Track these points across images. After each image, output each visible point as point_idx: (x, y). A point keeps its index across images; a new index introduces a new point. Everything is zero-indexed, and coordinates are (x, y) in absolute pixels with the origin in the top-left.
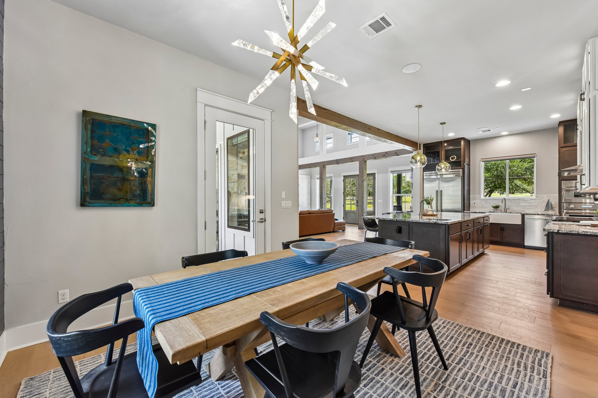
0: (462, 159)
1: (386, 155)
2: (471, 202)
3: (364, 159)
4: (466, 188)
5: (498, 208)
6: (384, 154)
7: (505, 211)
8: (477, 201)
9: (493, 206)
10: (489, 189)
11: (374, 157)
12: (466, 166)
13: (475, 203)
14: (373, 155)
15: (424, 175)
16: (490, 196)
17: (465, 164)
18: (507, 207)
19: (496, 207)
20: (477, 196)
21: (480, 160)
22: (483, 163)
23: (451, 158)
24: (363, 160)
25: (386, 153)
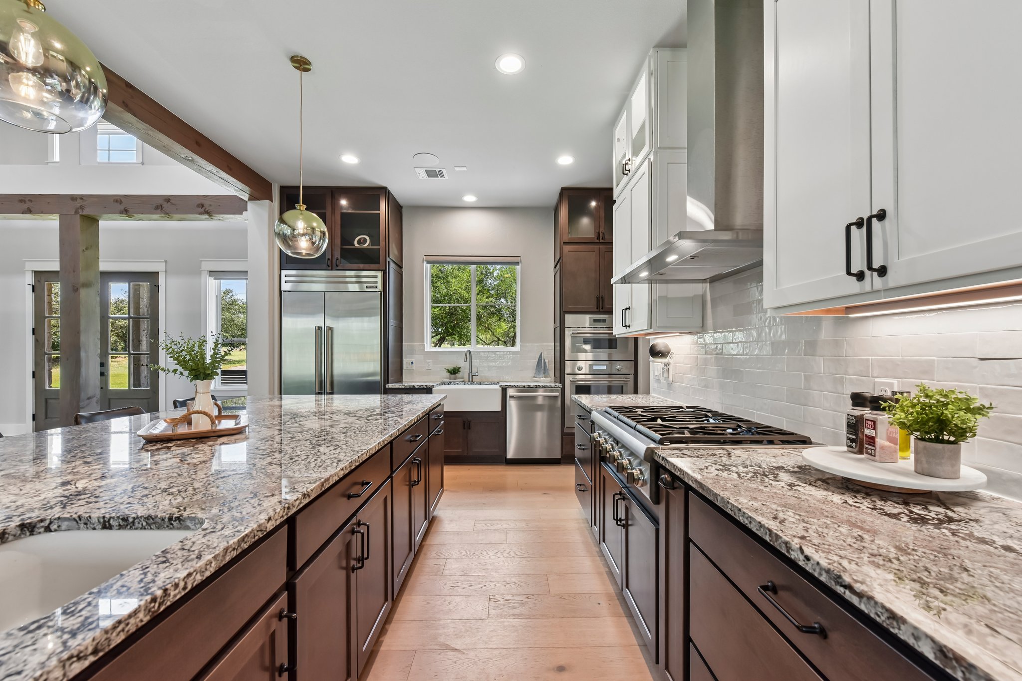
0: (382, 243)
1: (165, 205)
2: (406, 360)
3: (82, 208)
4: (392, 322)
5: (457, 373)
6: (161, 202)
7: (471, 380)
8: (416, 358)
9: (448, 370)
10: (439, 337)
11: (122, 207)
12: (392, 266)
13: (412, 363)
14: (116, 201)
15: (284, 279)
16: (440, 346)
17: (388, 259)
18: (474, 370)
19: (454, 371)
20: (416, 344)
21: (422, 259)
22: (429, 265)
23: (357, 239)
24: (76, 212)
25: (168, 199)
